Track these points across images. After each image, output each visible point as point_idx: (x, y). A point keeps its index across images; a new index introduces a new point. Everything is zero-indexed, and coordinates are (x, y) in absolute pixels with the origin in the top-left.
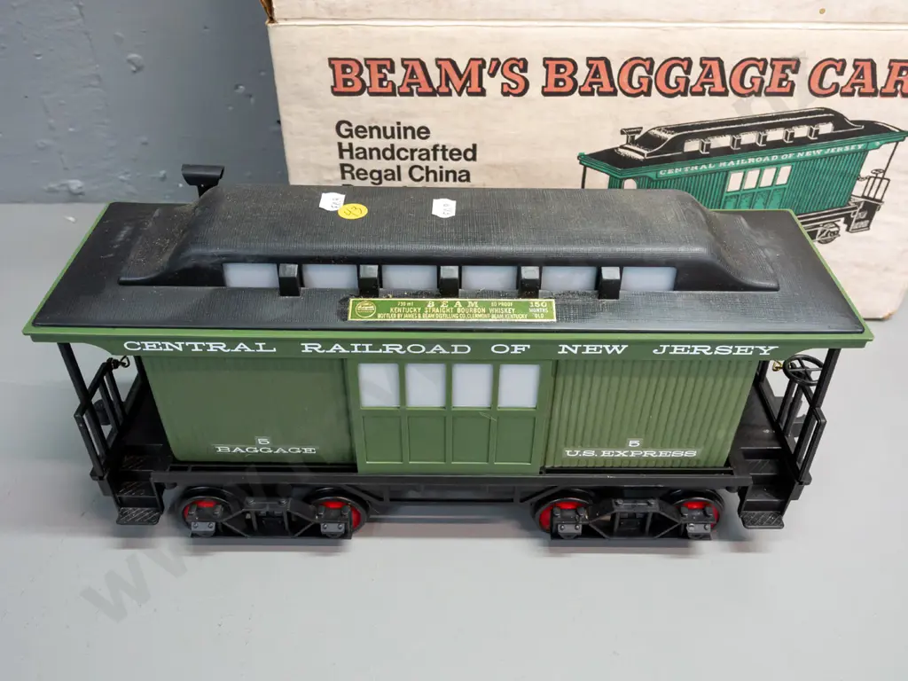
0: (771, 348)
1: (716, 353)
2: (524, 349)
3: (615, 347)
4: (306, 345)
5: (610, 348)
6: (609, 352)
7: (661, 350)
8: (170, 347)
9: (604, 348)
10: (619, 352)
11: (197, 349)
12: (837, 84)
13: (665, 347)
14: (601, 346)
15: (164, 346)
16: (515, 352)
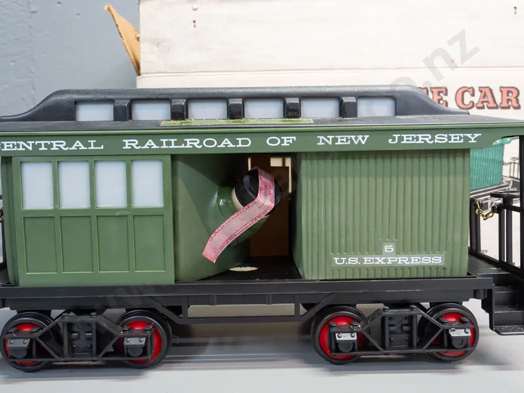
0: (476, 135)
1: (436, 141)
2: (291, 141)
3: (360, 137)
4: (126, 141)
5: (356, 139)
6: (356, 143)
7: (394, 139)
8: (23, 147)
9: (351, 139)
10: (363, 143)
11: (43, 148)
12: (473, 102)
13: (397, 136)
14: (349, 137)
15: (18, 146)
16: (285, 144)
